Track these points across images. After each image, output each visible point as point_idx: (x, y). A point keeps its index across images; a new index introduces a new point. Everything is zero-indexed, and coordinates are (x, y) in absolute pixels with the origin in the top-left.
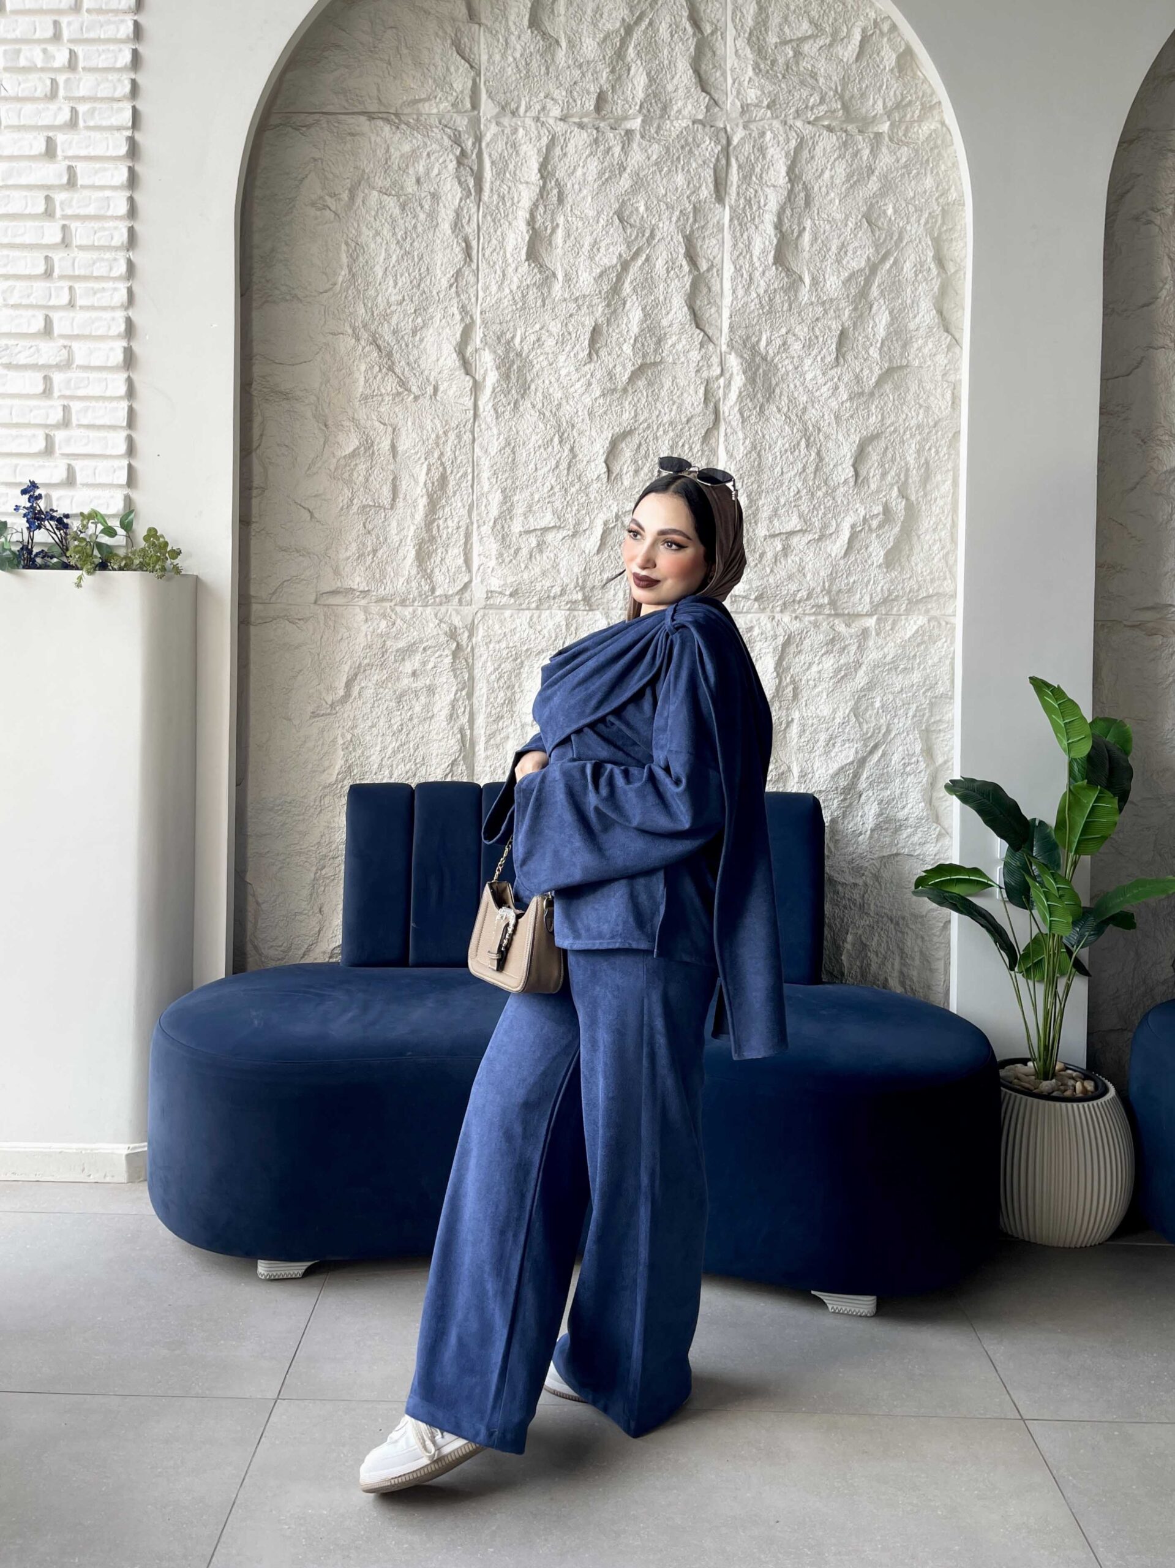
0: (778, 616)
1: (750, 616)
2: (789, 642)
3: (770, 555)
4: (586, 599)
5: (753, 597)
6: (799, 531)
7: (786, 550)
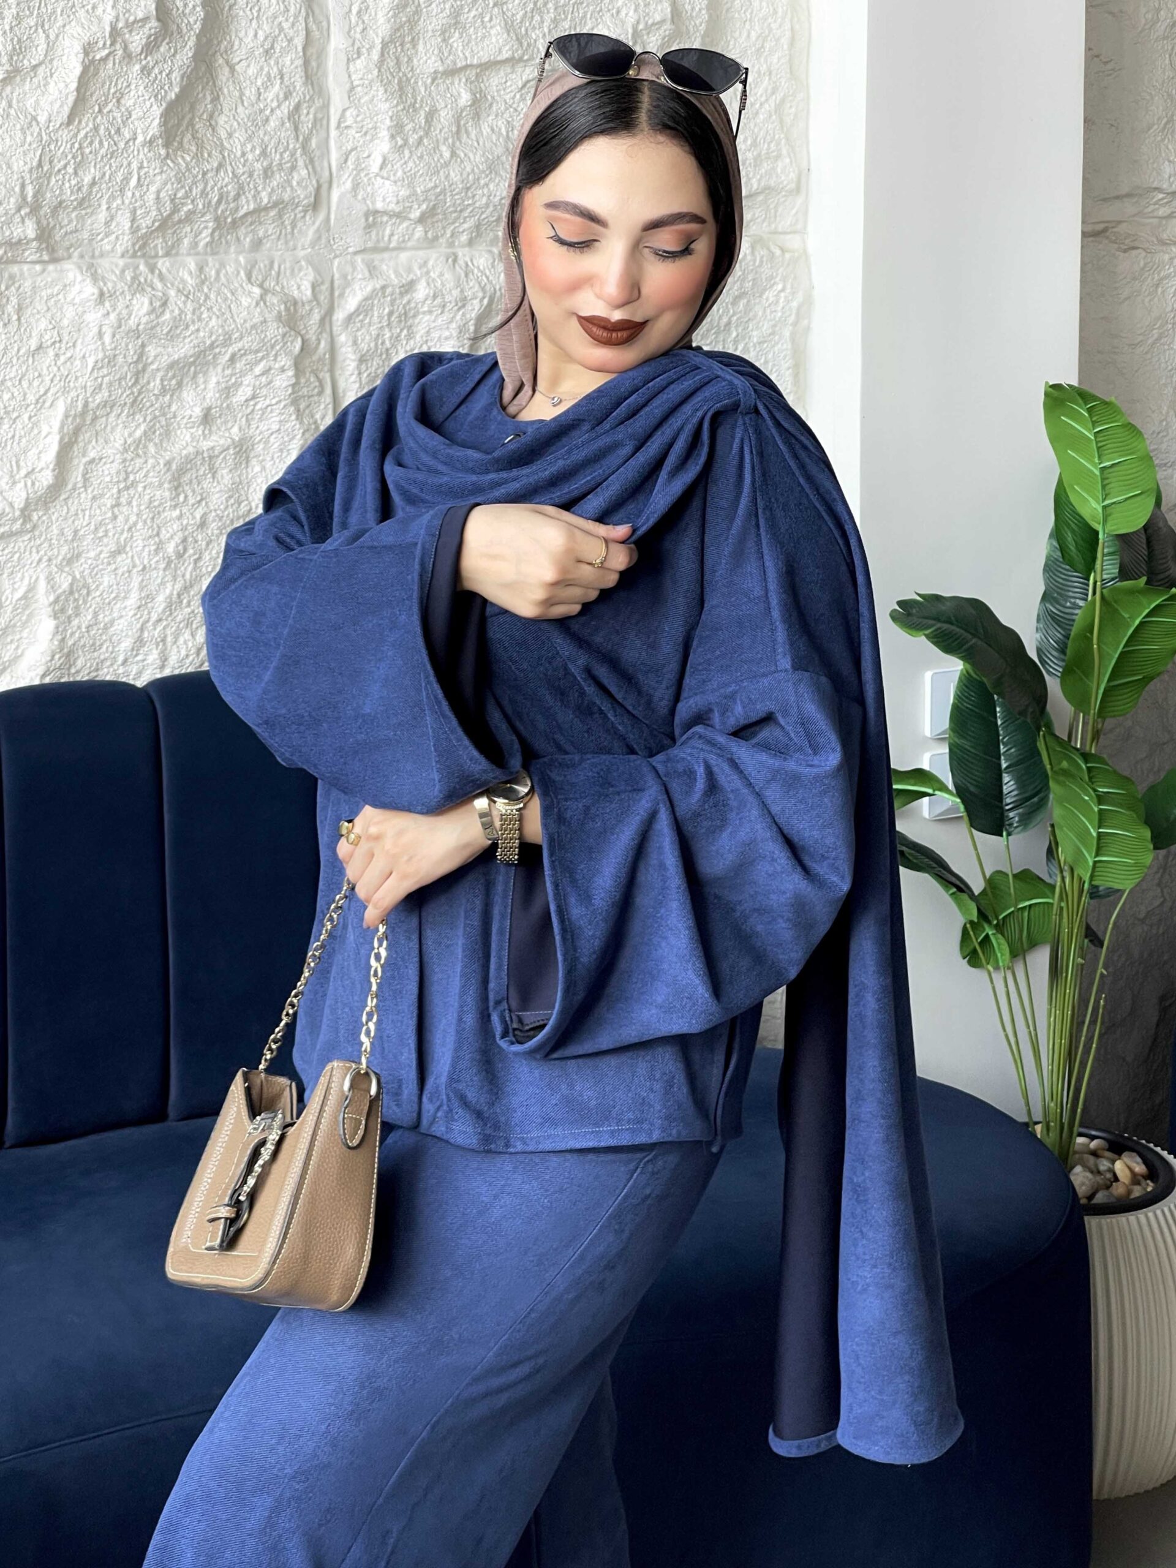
0: (463, 254)
1: (404, 256)
2: (490, 311)
3: (445, 116)
4: (44, 236)
5: (416, 214)
6: (506, 61)
7: (479, 104)
